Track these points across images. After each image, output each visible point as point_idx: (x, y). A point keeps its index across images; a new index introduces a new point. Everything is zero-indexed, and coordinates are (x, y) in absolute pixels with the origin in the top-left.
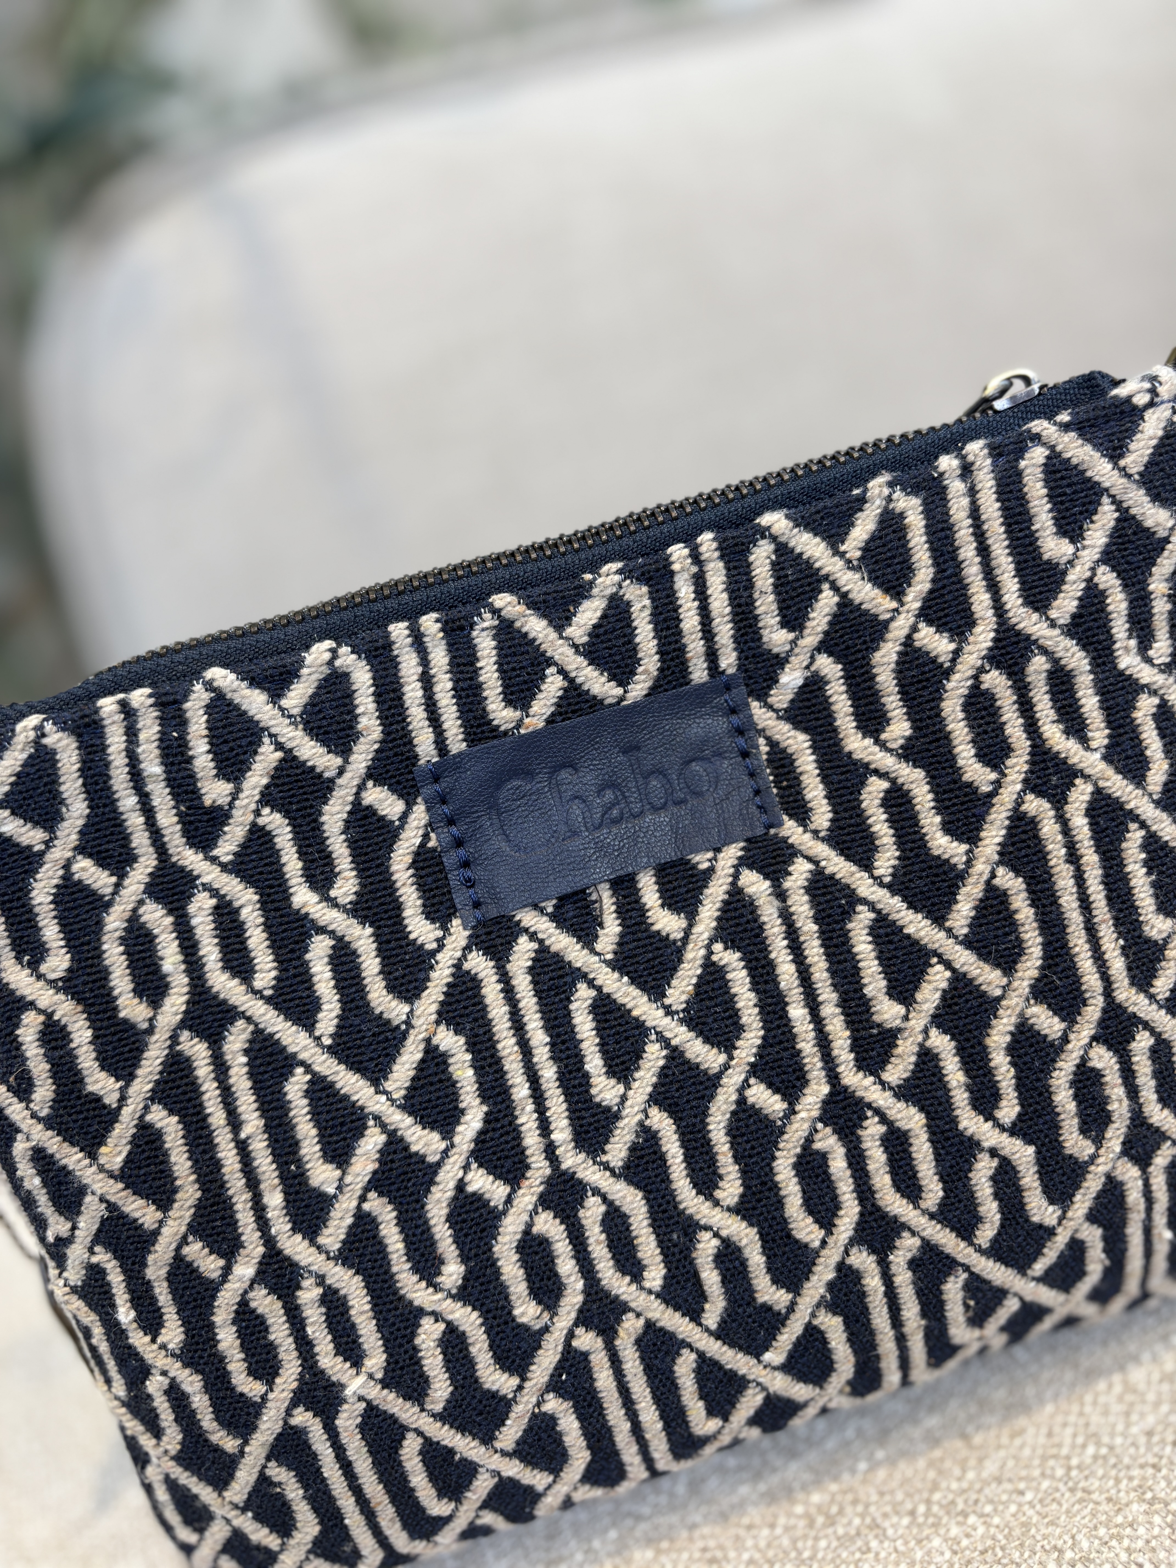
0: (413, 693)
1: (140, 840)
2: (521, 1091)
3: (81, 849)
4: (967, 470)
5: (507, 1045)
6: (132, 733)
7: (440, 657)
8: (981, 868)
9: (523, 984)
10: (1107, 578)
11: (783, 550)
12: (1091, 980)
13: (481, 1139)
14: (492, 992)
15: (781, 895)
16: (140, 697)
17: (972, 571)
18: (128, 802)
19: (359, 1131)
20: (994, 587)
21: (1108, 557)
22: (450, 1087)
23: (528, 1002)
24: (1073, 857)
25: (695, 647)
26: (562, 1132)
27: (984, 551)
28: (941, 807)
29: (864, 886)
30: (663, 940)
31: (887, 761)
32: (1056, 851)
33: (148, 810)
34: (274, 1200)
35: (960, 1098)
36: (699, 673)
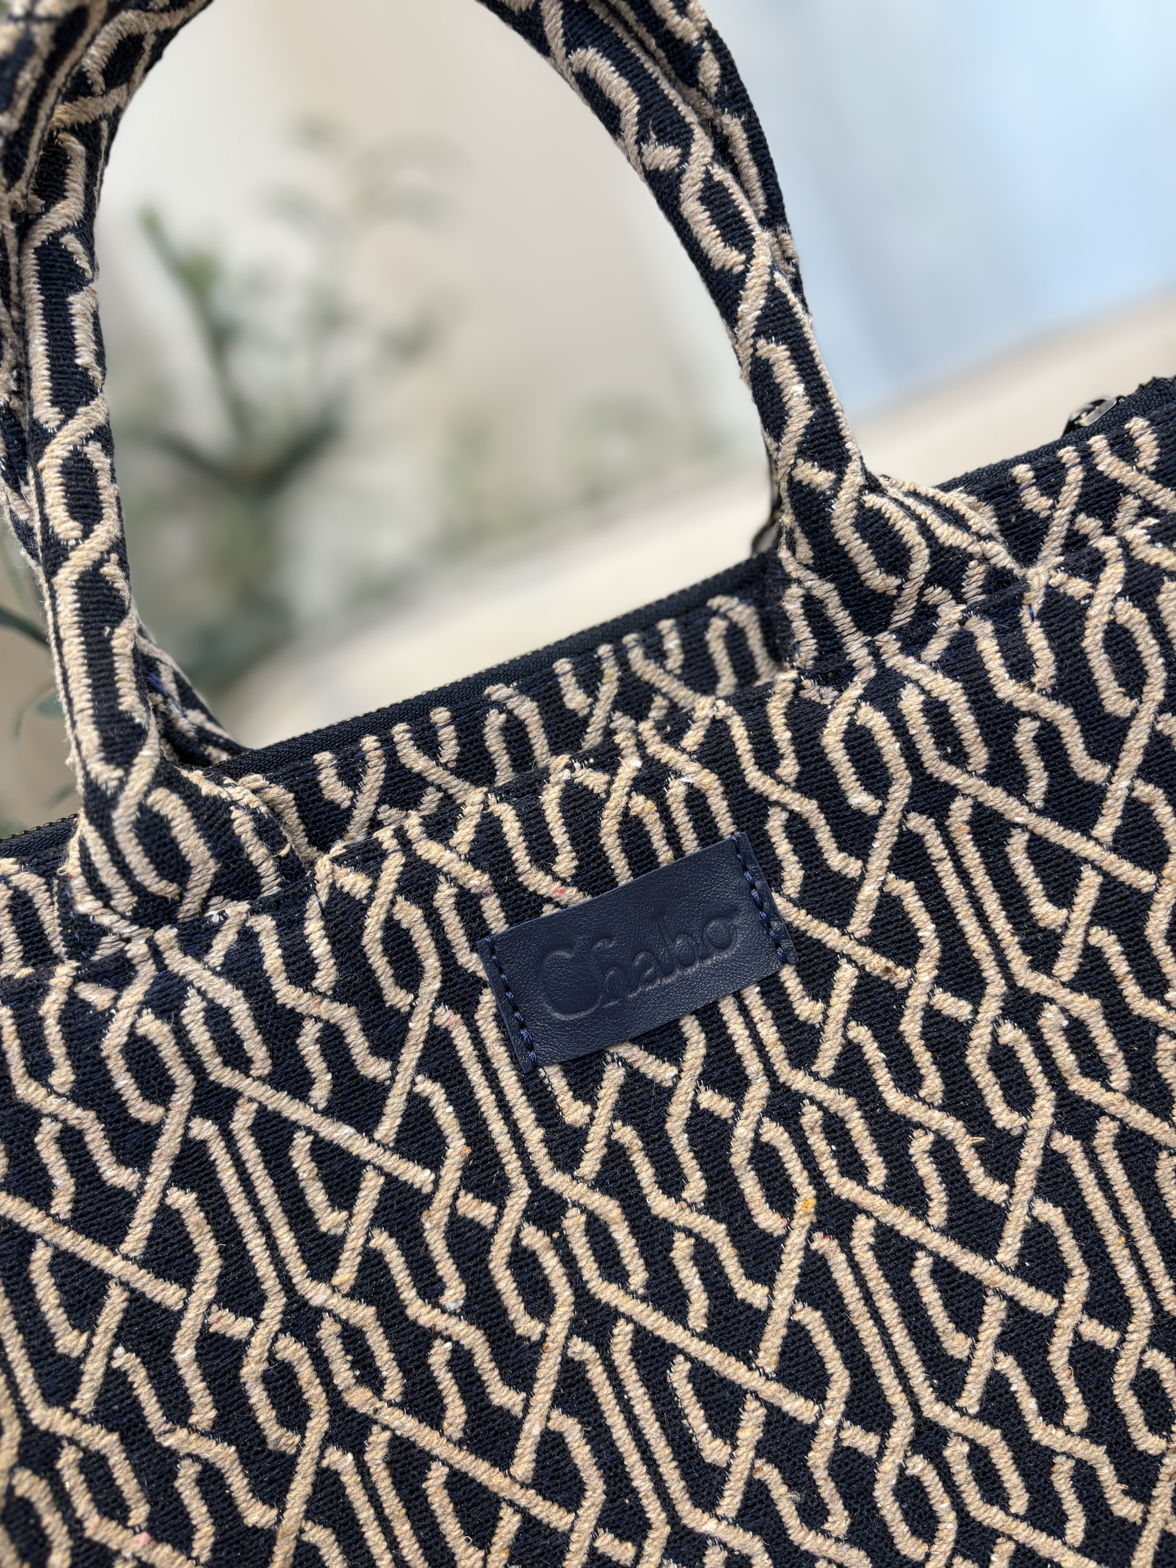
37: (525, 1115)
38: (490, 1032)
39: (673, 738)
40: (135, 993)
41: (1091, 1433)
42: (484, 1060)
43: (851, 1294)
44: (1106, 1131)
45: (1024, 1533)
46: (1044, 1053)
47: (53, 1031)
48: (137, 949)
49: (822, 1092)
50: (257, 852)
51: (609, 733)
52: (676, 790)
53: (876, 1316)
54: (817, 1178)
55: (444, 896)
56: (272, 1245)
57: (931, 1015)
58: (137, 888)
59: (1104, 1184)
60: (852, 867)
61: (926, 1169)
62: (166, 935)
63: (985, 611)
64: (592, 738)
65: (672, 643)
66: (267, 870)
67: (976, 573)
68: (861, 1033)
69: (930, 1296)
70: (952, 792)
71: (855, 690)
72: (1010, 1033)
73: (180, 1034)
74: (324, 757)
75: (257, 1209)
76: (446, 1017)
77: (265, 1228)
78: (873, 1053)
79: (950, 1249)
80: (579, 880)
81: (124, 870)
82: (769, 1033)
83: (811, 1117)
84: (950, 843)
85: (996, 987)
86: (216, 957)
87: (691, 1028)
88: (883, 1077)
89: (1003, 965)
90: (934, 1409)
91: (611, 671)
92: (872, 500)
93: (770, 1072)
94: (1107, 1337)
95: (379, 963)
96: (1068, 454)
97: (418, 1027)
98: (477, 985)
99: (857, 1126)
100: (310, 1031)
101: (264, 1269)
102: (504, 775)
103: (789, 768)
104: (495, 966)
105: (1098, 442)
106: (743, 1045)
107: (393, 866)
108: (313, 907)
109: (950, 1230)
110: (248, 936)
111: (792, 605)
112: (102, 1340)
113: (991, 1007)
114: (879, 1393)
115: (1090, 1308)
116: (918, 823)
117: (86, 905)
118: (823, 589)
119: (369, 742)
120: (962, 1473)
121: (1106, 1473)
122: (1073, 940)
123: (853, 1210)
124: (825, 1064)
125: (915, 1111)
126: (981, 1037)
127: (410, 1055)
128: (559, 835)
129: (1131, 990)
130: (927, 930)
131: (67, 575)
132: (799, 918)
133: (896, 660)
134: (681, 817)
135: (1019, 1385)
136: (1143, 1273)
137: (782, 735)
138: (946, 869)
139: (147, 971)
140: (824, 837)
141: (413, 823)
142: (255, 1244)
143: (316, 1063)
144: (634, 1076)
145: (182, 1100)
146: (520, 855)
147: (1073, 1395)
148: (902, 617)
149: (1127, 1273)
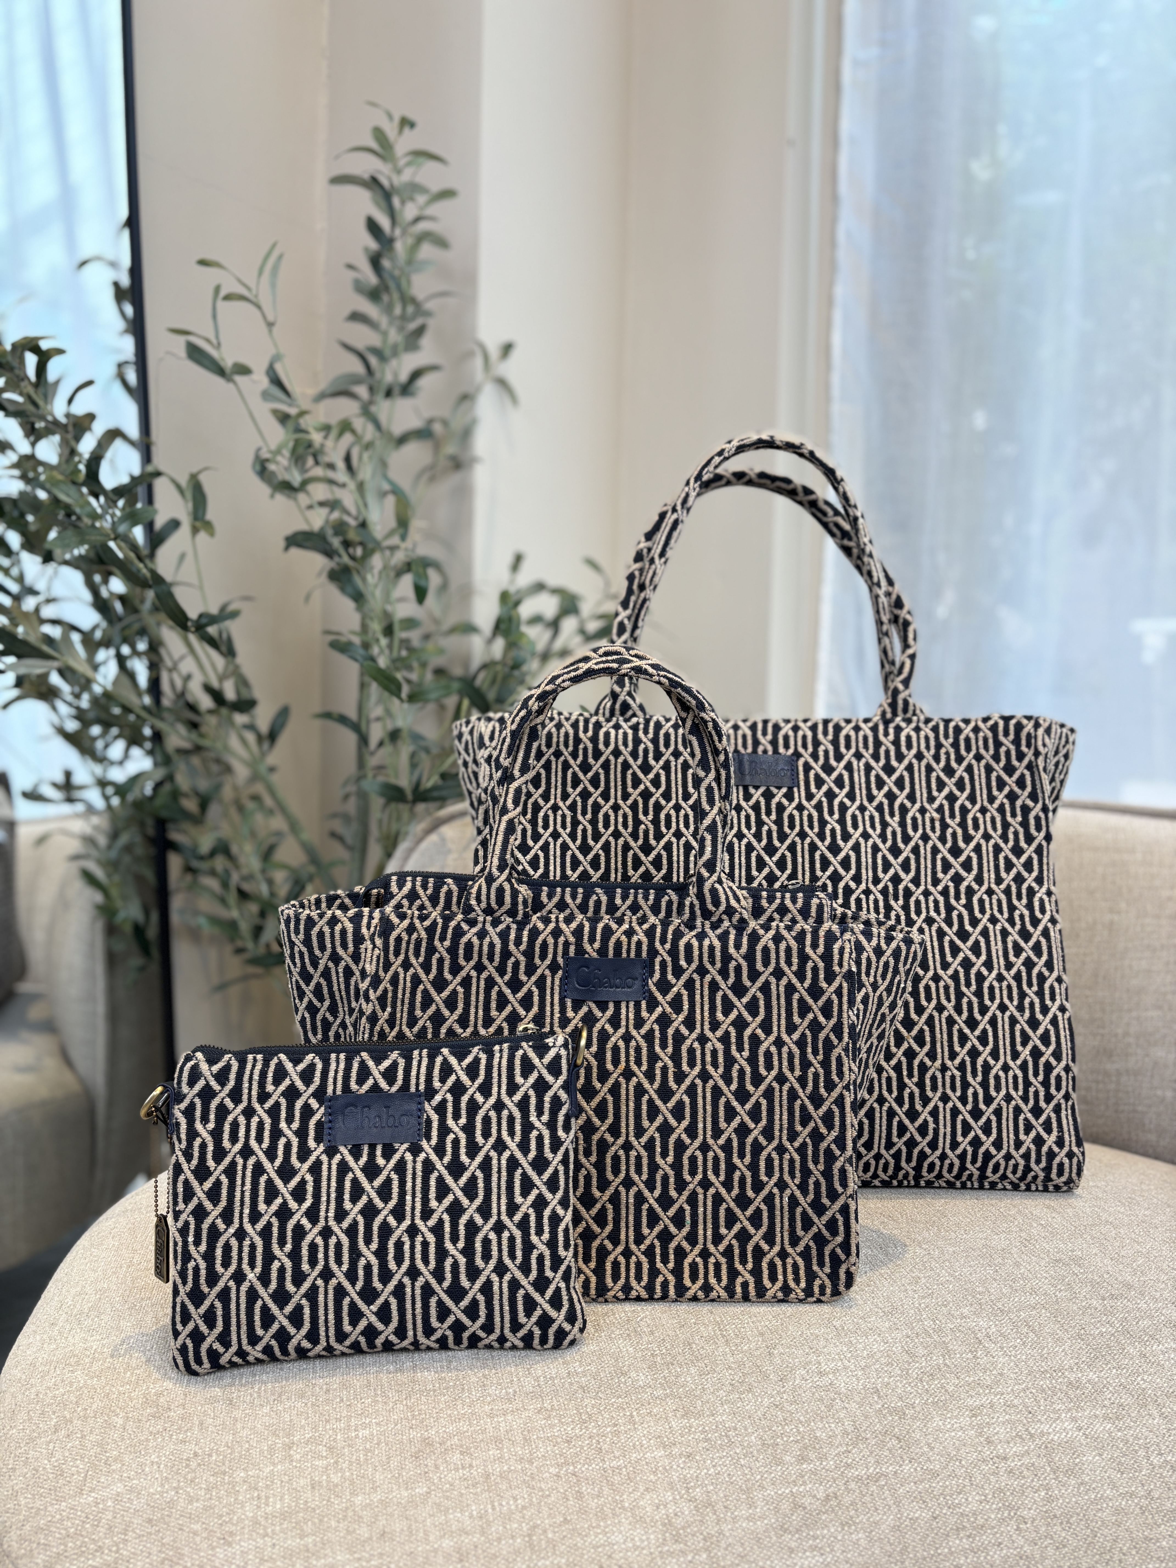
0: (331, 1074)
1: (245, 1097)
2: (324, 1198)
3: (229, 1095)
4: (501, 1051)
5: (324, 1184)
6: (254, 1066)
7: (342, 1066)
8: (472, 1168)
9: (334, 1167)
10: (531, 1093)
11: (445, 1060)
12: (494, 1211)
13: (308, 1209)
14: (325, 1167)
15: (415, 1162)
16: (259, 1057)
17: (495, 1080)
18: (246, 1085)
19: (276, 1197)
20: (499, 1087)
21: (533, 1086)
22: (305, 1191)
23: (334, 1173)
24: (499, 1172)
25: (413, 1081)
26: (331, 1214)
27: (500, 1075)
28: (467, 1147)
29: (438, 1165)
30: (378, 1166)
31: (456, 1129)
32: (495, 1169)
33: (250, 1089)
34: (247, 1211)
35: (447, 1236)
36: (413, 1089)
37: (557, 1008)
38: (557, 982)
39: (640, 924)
40: (474, 930)
41: (672, 1166)
42: (552, 989)
43: (623, 1097)
44: (711, 1083)
45: (642, 1186)
46: (703, 1054)
47: (450, 931)
48: (481, 919)
49: (639, 1038)
50: (520, 907)
51: (624, 915)
52: (635, 938)
53: (627, 1106)
54: (627, 1061)
55: (562, 939)
56: (476, 1013)
57: (677, 1031)
58: (489, 904)
59: (704, 1098)
60: (674, 981)
61: (658, 1072)
62: (489, 918)
63: (735, 927)
64: (618, 914)
65: (652, 897)
66: (521, 912)
67: (736, 917)
68: (656, 1027)
69: (644, 1107)
70: (708, 972)
71: (693, 933)
72: (696, 1045)
73: (481, 946)
74: (545, 888)
75: (477, 1001)
76: (547, 972)
77: (477, 1008)
78: (657, 1034)
79: (655, 1096)
80: (599, 951)
81: (488, 898)
82: (631, 1016)
83: (633, 1043)
84: (702, 986)
85: (698, 1030)
86: (498, 929)
87: (611, 1006)
88: (657, 1041)
89: (702, 1025)
90: (632, 1139)
91: (631, 898)
92: (717, 886)
93: (627, 1026)
94: (687, 1141)
95: (537, 950)
96: (778, 895)
97: (539, 972)
98: (559, 967)
99: (644, 1052)
100: (513, 959)
101: (472, 1018)
102: (590, 914)
103: (668, 946)
104: (566, 965)
105: (788, 895)
106: (623, 1016)
107: (552, 926)
108: (528, 927)
109: (657, 1092)
110: (508, 928)
111: (687, 903)
112: (426, 1017)
113: (694, 1035)
114: (619, 1127)
115: (686, 1130)
116: (696, 976)
117: (473, 902)
118: (696, 902)
119: (559, 890)
120: (632, 1161)
121: (672, 1180)
122: (724, 1027)
123: (634, 1074)
124: (643, 1031)
125: (662, 1055)
126: (688, 1042)
127: (534, 979)
128: (598, 937)
129: (734, 1047)
130: (686, 1007)
131: (505, 818)
132: (653, 989)
133: (708, 930)
134: (633, 946)
135: (658, 1143)
136: (705, 1127)
137: (670, 936)
138: (698, 992)
139: (480, 926)
140: (669, 969)
141: (562, 916)
142: (472, 1010)
143: (509, 969)
144: (590, 1011)
145: (472, 963)
146: (586, 938)
147: (671, 1153)
148: (714, 919)
149: (700, 1125)
